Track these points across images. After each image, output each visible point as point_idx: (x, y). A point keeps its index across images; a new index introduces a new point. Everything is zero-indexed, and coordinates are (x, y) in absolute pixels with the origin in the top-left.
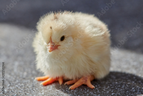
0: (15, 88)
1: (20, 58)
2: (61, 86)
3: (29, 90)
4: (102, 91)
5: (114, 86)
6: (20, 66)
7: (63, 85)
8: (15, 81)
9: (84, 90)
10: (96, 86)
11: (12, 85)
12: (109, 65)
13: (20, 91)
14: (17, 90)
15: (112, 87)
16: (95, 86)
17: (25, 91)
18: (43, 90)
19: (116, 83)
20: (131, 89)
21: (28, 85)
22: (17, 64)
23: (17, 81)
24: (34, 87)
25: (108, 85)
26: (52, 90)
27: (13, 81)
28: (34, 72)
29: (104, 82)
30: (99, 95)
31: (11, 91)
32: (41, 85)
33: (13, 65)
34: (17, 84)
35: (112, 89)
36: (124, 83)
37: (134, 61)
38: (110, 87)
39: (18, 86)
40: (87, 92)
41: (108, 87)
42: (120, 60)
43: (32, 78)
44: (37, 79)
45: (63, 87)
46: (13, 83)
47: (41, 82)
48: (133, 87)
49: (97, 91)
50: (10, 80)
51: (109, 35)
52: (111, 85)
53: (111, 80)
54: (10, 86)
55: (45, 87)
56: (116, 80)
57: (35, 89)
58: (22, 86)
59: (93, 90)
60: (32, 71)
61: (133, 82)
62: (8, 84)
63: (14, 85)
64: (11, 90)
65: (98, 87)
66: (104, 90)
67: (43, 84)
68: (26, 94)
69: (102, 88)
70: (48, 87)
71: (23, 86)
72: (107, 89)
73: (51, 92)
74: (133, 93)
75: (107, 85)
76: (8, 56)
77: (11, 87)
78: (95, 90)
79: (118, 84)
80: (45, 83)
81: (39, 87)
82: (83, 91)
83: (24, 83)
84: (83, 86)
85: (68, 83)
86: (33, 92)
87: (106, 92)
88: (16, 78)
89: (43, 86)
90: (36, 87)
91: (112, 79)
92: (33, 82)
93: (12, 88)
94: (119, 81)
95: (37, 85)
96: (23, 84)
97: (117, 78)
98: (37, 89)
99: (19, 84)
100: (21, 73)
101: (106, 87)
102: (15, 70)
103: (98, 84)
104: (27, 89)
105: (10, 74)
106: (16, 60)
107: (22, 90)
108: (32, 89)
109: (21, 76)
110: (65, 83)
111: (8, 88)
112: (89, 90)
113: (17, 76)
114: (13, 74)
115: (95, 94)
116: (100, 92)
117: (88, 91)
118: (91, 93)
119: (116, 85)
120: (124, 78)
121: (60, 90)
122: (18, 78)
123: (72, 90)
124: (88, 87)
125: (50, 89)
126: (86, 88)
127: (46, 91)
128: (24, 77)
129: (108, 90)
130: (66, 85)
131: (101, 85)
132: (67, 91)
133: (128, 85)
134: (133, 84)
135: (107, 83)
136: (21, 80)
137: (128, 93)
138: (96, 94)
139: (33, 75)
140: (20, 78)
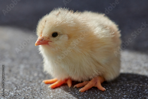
0: (22, 91)
1: (25, 61)
2: (70, 89)
3: (37, 93)
4: (114, 93)
5: (126, 88)
6: (26, 69)
7: (72, 88)
8: (22, 84)
9: (95, 92)
10: (107, 88)
11: (19, 88)
12: (119, 67)
13: (27, 94)
14: (24, 93)
15: (123, 90)
16: (105, 88)
17: (33, 94)
18: (52, 93)
19: (128, 85)
20: (144, 91)
21: (35, 88)
22: (22, 67)
23: (24, 84)
24: (42, 91)
25: (120, 87)
26: (61, 93)
27: (19, 84)
28: (41, 75)
29: (114, 84)
30: (111, 98)
31: (18, 95)
32: (49, 88)
33: (19, 68)
34: (24, 87)
35: (123, 91)
36: (136, 85)
37: (145, 63)
38: (122, 89)
39: (25, 90)
40: (98, 95)
41: (120, 89)
42: (130, 61)
43: (40, 81)
44: (44, 82)
45: (73, 90)
46: (20, 86)
47: (49, 85)
48: (145, 89)
49: (108, 93)
50: (17, 83)
51: (120, 35)
52: (123, 87)
53: (122, 82)
54: (16, 89)
55: (54, 90)
56: (128, 82)
57: (44, 92)
58: (29, 89)
59: (104, 92)
60: (38, 74)
61: (146, 84)
62: (14, 88)
63: (21, 88)
64: (18, 93)
65: (109, 89)
66: (116, 92)
67: (51, 87)
68: (34, 97)
69: (113, 90)
70: (56, 90)
71: (31, 89)
72: (118, 91)
73: (60, 95)
74: (147, 95)
75: (118, 87)
76: (13, 60)
77: (18, 90)
78: (106, 92)
79: (130, 86)
80: (54, 86)
81: (47, 90)
82: (93, 93)
83: (31, 86)
84: (93, 89)
85: (77, 85)
86: (41, 95)
87: (117, 94)
88: (22, 81)
89: (51, 89)
90: (44, 90)
91: (124, 81)
92: (40, 86)
93: (19, 92)
94: (131, 83)
95: (45, 88)
96: (30, 88)
97: (129, 79)
98: (45, 92)
99: (26, 87)
100: (27, 76)
101: (118, 89)
102: (21, 73)
103: (108, 86)
104: (35, 92)
105: (16, 77)
106: (21, 63)
107: (30, 93)
108: (40, 92)
109: (27, 79)
110: (75, 86)
111: (15, 92)
112: (100, 93)
113: (23, 79)
114: (19, 77)
115: (106, 96)
116: (112, 94)
117: (98, 93)
118: (102, 95)
119: (127, 87)
120: (136, 80)
121: (69, 93)
122: (24, 81)
123: (82, 92)
124: (98, 89)
125: (59, 92)
126: (97, 90)
127: (55, 94)
128: (31, 80)
129: (119, 93)
130: (76, 87)
131: (112, 88)
132: (76, 93)
133: (141, 87)
134: (145, 86)
135: (118, 85)
136: (28, 83)
137: (140, 95)
138: (108, 97)
139: (40, 78)
140: (26, 81)
